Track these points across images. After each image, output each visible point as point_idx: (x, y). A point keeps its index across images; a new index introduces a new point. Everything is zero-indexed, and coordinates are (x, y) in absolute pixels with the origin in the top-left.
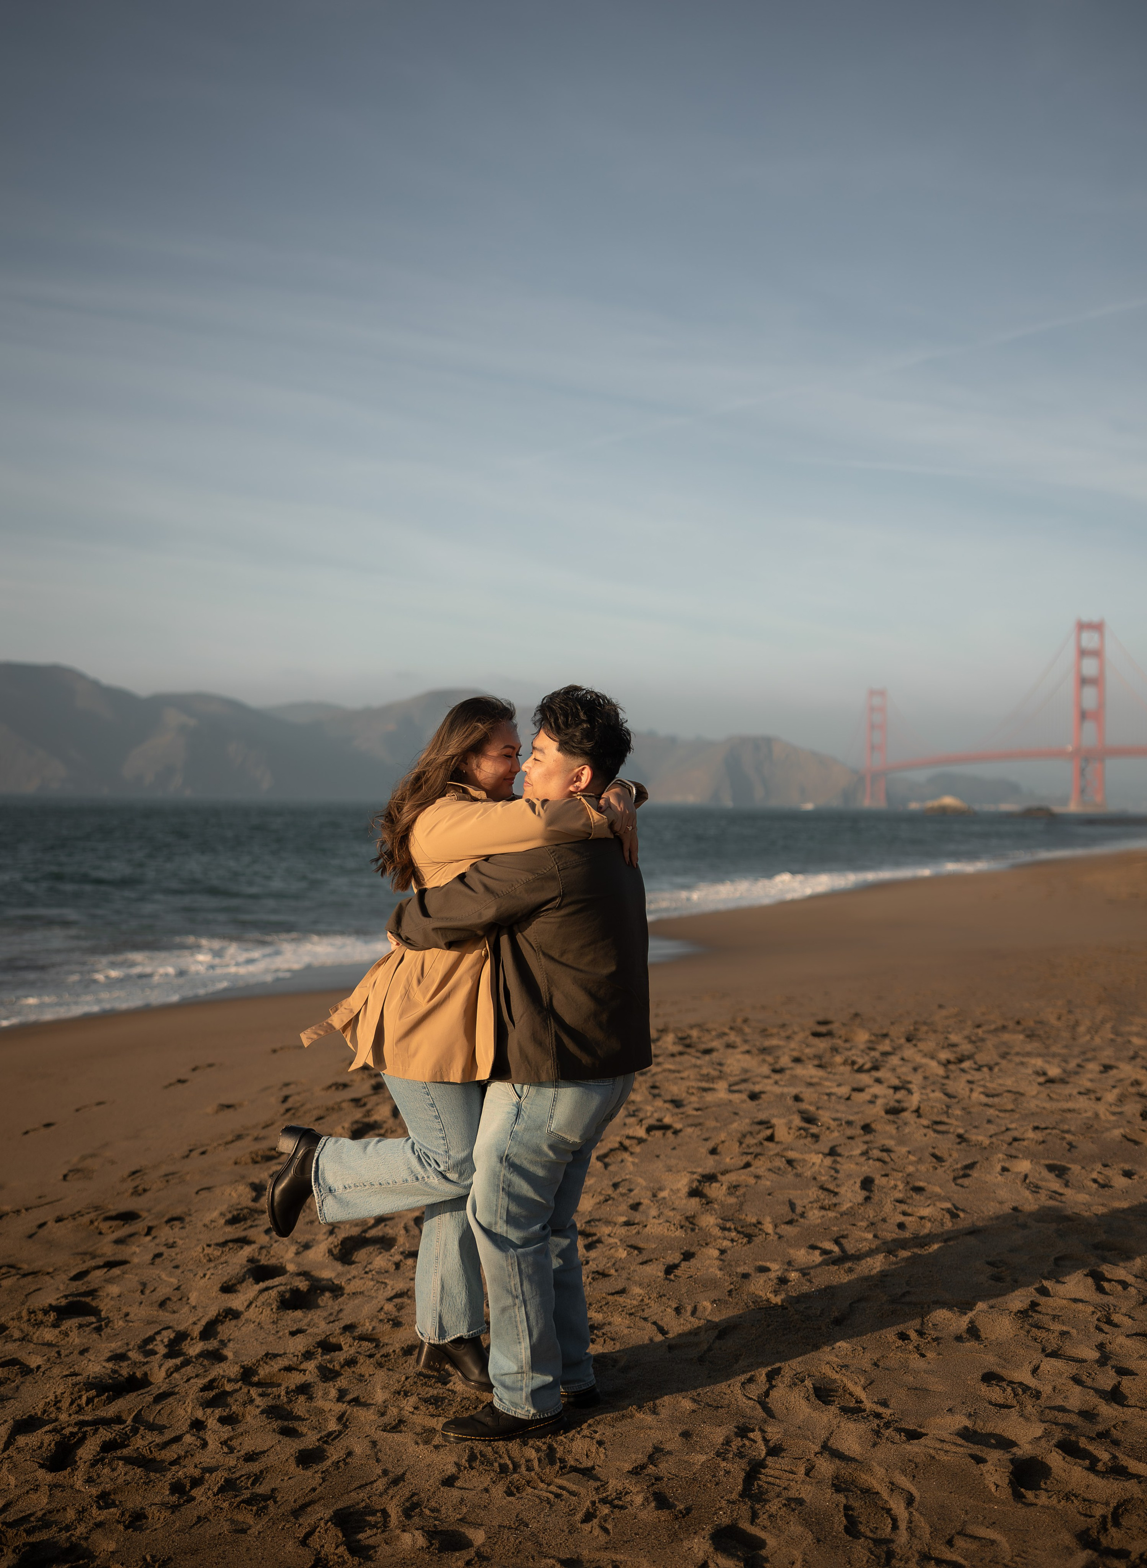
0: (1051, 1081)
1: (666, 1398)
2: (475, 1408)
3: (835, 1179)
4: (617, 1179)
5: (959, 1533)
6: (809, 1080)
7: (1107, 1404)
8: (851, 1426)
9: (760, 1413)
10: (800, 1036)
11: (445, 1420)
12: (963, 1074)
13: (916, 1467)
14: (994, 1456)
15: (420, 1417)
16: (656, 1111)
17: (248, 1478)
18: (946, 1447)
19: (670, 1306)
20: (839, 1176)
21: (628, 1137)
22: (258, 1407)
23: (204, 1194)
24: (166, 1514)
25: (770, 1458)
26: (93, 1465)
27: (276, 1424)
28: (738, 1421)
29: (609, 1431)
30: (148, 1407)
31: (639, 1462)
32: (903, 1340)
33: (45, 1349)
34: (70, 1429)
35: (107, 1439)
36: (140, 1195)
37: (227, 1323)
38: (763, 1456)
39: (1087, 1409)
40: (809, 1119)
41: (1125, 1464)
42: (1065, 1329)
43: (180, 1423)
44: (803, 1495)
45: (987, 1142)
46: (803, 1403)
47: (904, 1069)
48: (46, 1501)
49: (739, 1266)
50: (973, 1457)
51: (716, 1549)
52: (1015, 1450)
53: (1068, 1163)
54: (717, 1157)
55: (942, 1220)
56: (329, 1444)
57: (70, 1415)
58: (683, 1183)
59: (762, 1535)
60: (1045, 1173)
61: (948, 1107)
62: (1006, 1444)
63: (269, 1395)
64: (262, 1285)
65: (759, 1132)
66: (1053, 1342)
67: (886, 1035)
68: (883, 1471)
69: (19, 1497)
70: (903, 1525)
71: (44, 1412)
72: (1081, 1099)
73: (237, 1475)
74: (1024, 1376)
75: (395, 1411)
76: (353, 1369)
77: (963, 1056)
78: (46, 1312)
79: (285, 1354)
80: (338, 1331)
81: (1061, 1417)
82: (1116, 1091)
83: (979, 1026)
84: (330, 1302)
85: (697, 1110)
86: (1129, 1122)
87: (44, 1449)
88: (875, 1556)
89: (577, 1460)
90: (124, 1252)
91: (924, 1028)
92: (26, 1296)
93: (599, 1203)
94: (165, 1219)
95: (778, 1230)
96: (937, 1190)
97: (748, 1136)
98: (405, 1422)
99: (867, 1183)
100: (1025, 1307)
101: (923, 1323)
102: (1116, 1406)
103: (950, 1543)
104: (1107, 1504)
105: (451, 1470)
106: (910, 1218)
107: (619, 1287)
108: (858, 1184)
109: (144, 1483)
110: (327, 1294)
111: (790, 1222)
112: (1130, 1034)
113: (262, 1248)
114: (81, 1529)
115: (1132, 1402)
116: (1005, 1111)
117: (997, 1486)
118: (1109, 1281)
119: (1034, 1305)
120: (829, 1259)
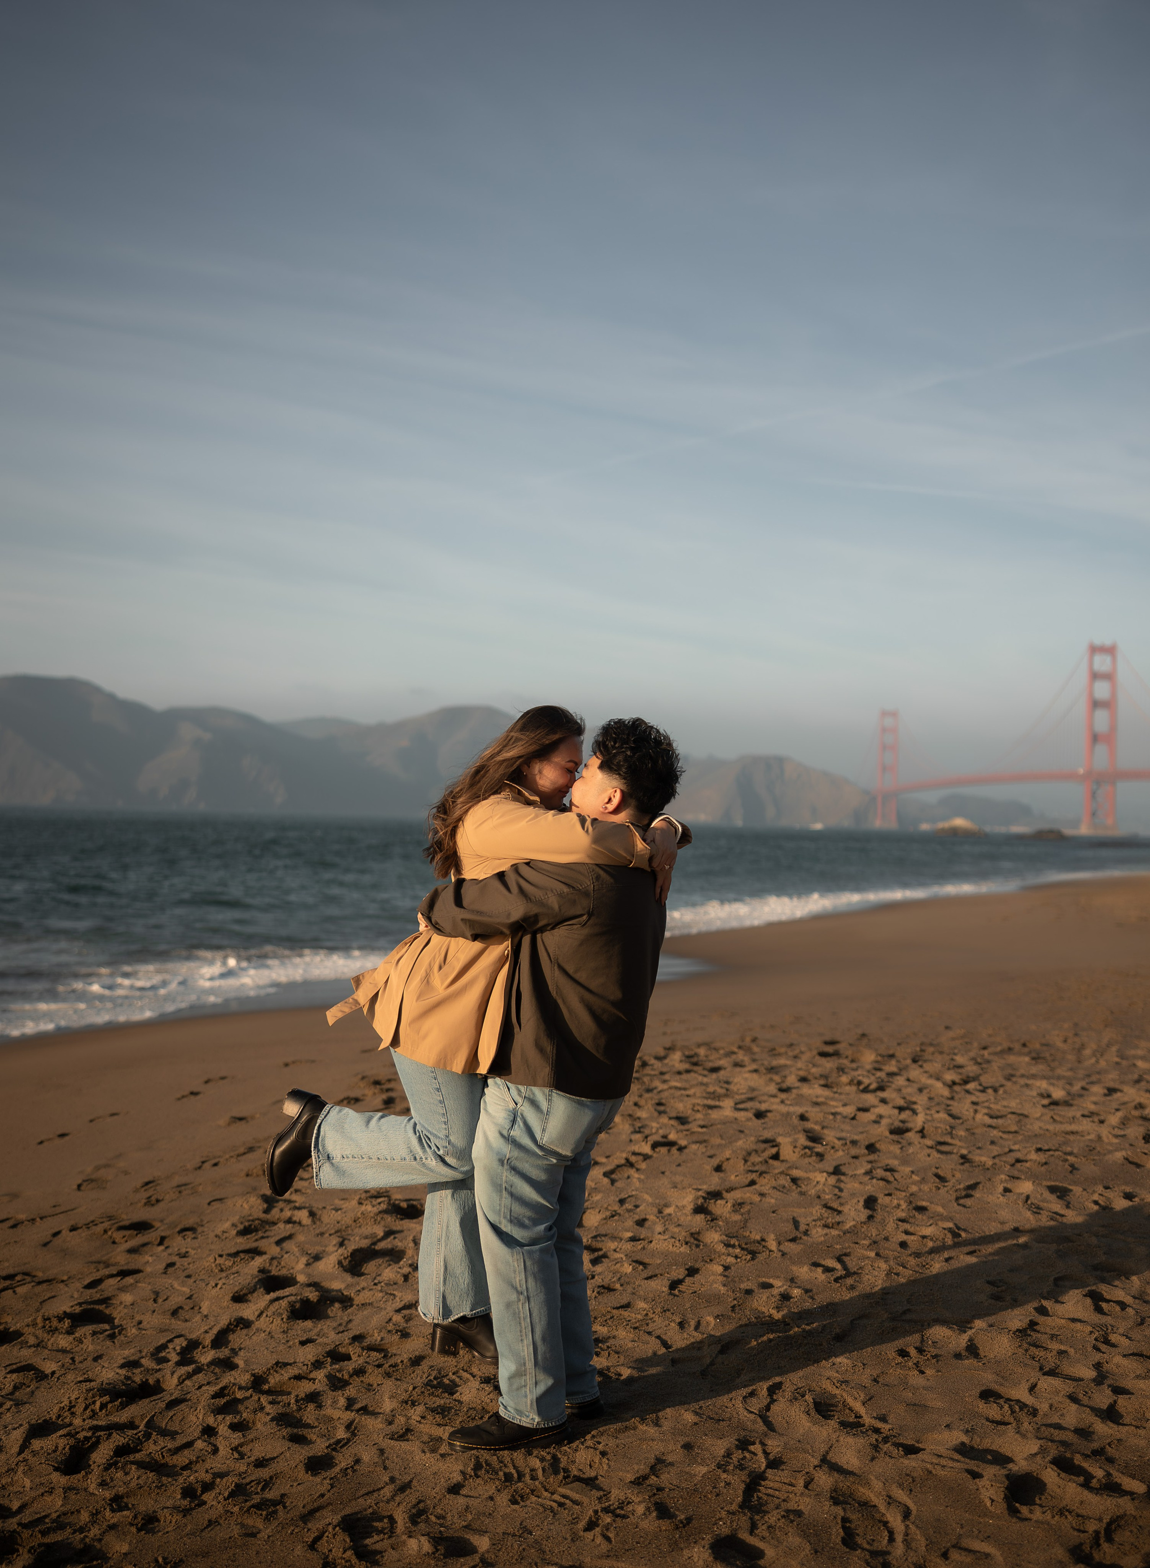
0: (1055, 1103)
1: (668, 1410)
2: (481, 1418)
3: (839, 1197)
4: (623, 1196)
5: (954, 1546)
6: (815, 1100)
7: (1103, 1422)
8: (850, 1440)
9: (760, 1426)
10: (805, 1057)
11: (452, 1430)
12: (968, 1096)
13: (914, 1481)
14: (990, 1471)
15: (427, 1426)
16: (661, 1128)
17: (258, 1484)
18: (943, 1462)
19: (674, 1321)
20: (843, 1194)
21: (634, 1154)
22: (268, 1414)
23: (216, 1205)
24: (178, 1517)
25: (769, 1471)
26: (106, 1469)
27: (286, 1432)
28: (739, 1435)
29: (612, 1443)
30: (160, 1413)
31: (641, 1473)
32: (903, 1357)
33: (60, 1356)
34: (84, 1434)
35: (121, 1444)
36: (153, 1205)
37: (238, 1332)
38: (763, 1468)
39: (1083, 1427)
40: (814, 1138)
41: (1119, 1481)
42: (1063, 1348)
43: (191, 1429)
44: (801, 1507)
45: (990, 1163)
46: (804, 1417)
47: (909, 1090)
48: (60, 1503)
49: (743, 1282)
50: (969, 1471)
51: (716, 1558)
52: (1011, 1466)
53: (1070, 1184)
54: (722, 1175)
55: (944, 1239)
56: (337, 1452)
57: (84, 1420)
58: (688, 1200)
59: (761, 1545)
60: (1047, 1195)
61: (952, 1128)
62: (1001, 1460)
63: (279, 1403)
64: (273, 1295)
65: (764, 1150)
66: (1051, 1360)
67: (892, 1056)
68: (880, 1484)
69: (34, 1499)
70: (899, 1538)
71: (59, 1416)
72: (1085, 1121)
73: (248, 1480)
74: (1021, 1393)
75: (402, 1420)
76: (362, 1379)
77: (968, 1077)
78: (60, 1319)
79: (295, 1362)
80: (347, 1341)
81: (1058, 1435)
82: (1120, 1114)
83: (985, 1048)
84: (340, 1313)
85: (702, 1127)
86: (1131, 1145)
87: (58, 1453)
89: (580, 1470)
90: (137, 1261)
91: (931, 1049)
92: (41, 1303)
93: (605, 1219)
94: (178, 1229)
95: (782, 1248)
96: (940, 1209)
97: (753, 1154)
98: (412, 1430)
99: (870, 1202)
100: (1024, 1326)
101: (922, 1341)
102: (1111, 1425)
103: (945, 1555)
104: (1100, 1520)
105: (457, 1478)
106: (912, 1237)
107: (624, 1301)
108: (862, 1203)
109: (156, 1486)
110: (337, 1305)
111: (794, 1240)
112: (1135, 1057)
113: (272, 1259)
114: (95, 1531)
115: (1127, 1420)
116: (1009, 1132)
117: (993, 1501)
118: (1108, 1301)
119: (1033, 1324)
120: (832, 1276)
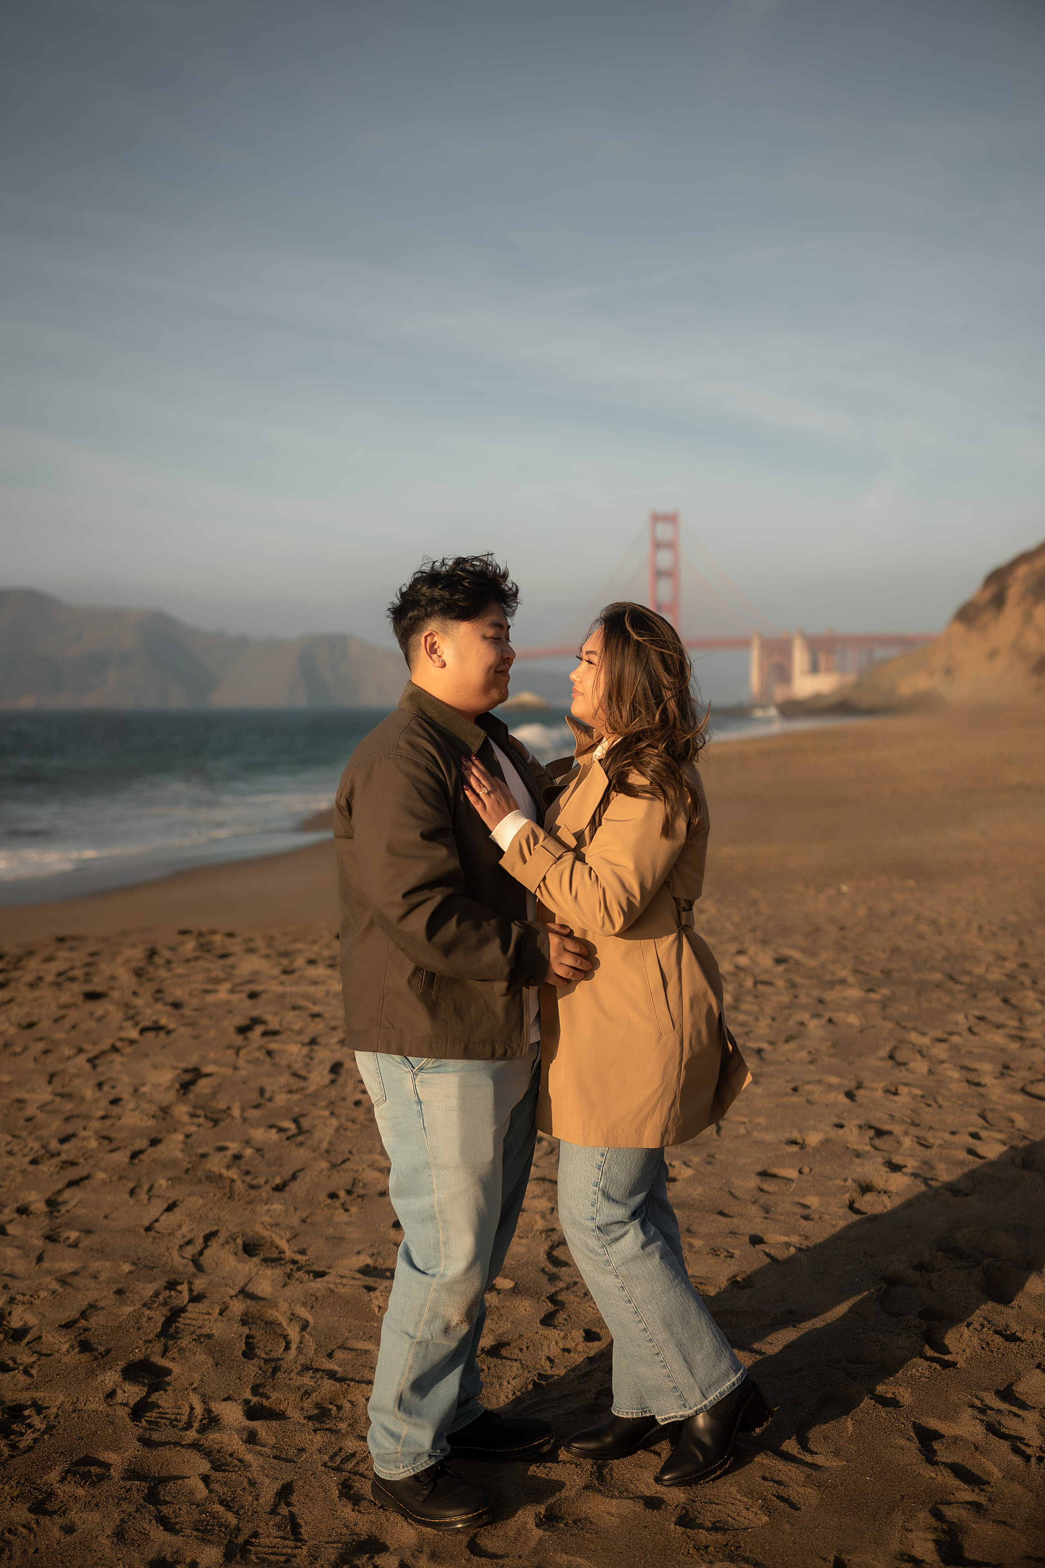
4: (102, 1079)
5: (339, 1348)
8: (269, 1272)
9: (191, 1268)
13: (316, 1299)
14: (383, 1283)
16: (153, 1014)
18: (345, 1281)
21: (121, 1039)
25: (190, 1305)
28: (169, 1277)
31: (71, 1318)
32: (331, 1198)
38: (184, 1303)
44: (214, 1332)
50: (366, 1287)
51: (125, 1379)
59: (170, 1365)
68: (287, 1305)
70: (294, 1346)
85: (195, 1010)
88: (263, 1371)
95: (246, 1114)
99: (335, 1068)
103: (330, 1355)
108: (327, 1070)
111: (257, 1106)
120: (284, 1136)
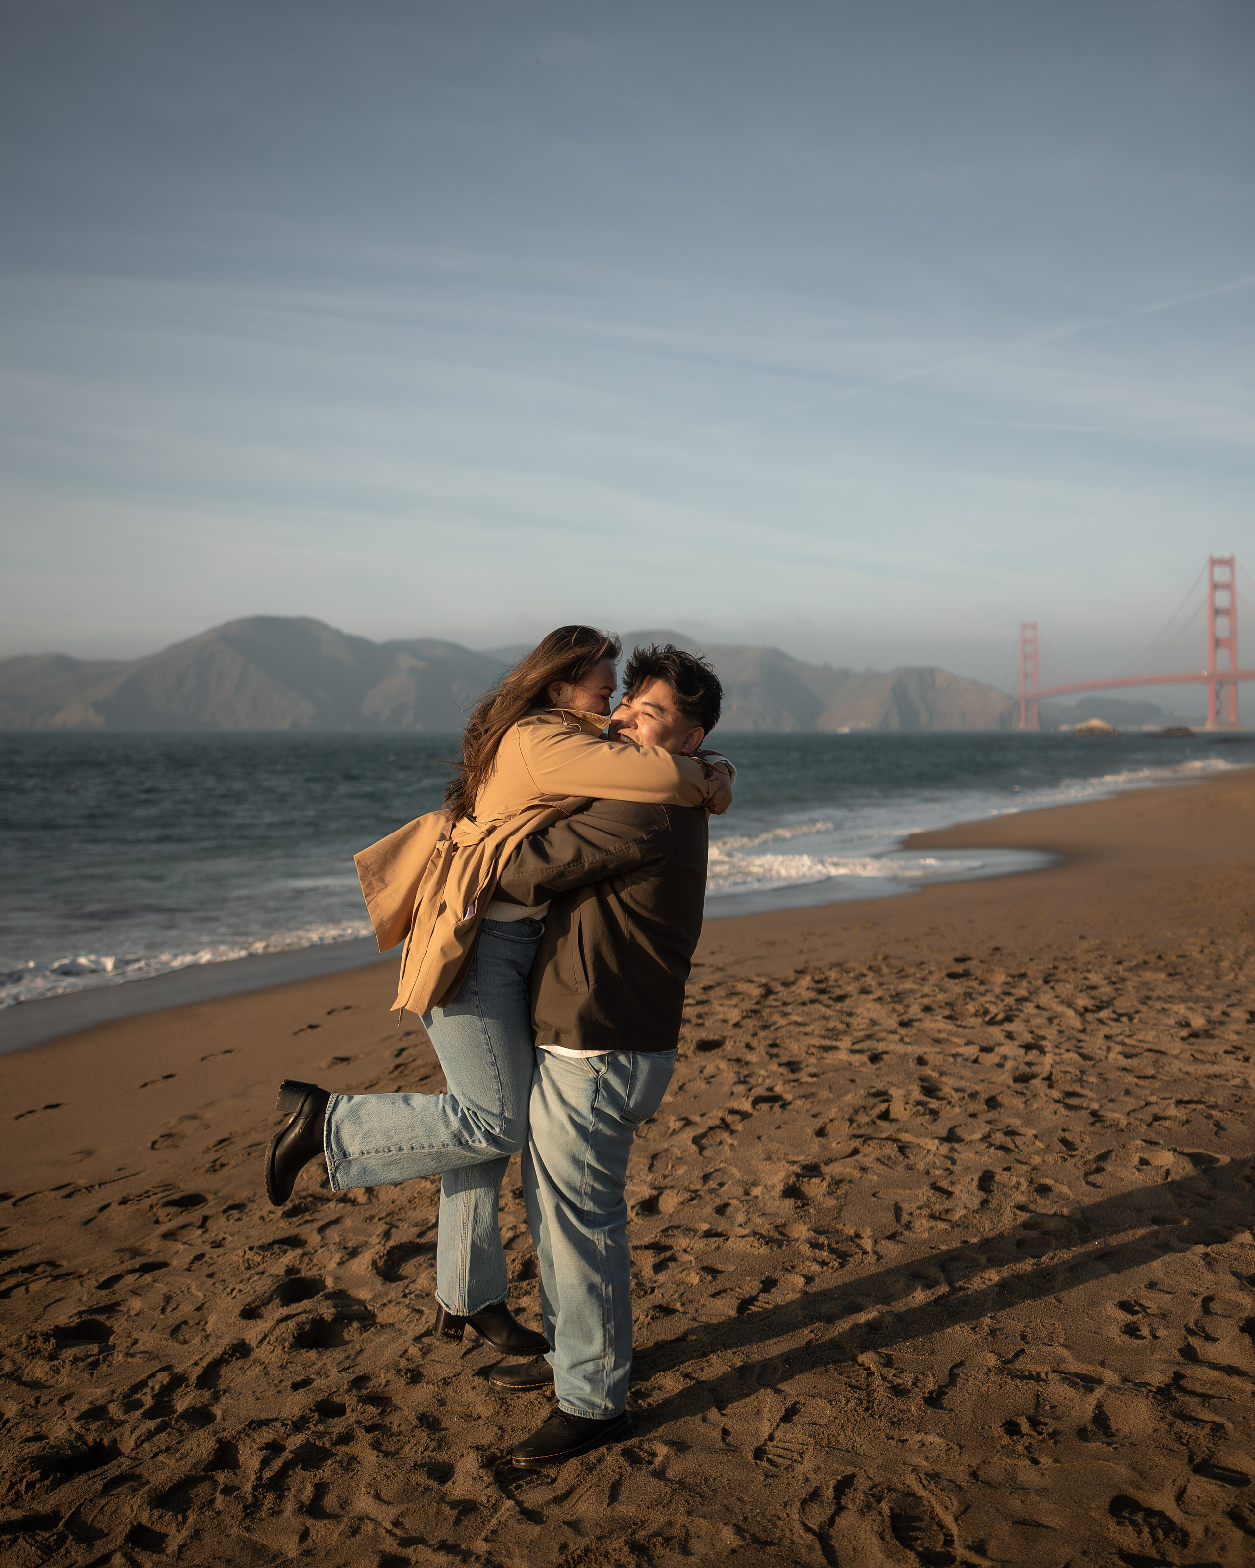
0: (1195, 1034)
3: (951, 1173)
4: (709, 1169)
6: (937, 1035)
10: (935, 978)
12: (1100, 1027)
16: (768, 1077)
19: (735, 1365)
20: (955, 1169)
21: (732, 1111)
42: (1217, 1419)
45: (1123, 1122)
46: (876, 1540)
47: (1038, 1021)
49: (825, 1302)
53: (1216, 1152)
54: (823, 1140)
58: (779, 1177)
60: (1190, 1167)
61: (1083, 1072)
64: (285, 1311)
65: (873, 1107)
66: (1203, 1443)
67: (1023, 976)
72: (1228, 1059)
74: (1165, 1503)
77: (1101, 1001)
78: (47, 1338)
80: (345, 1386)
84: (356, 1336)
85: (813, 1075)
91: (1063, 966)
92: (45, 1308)
93: (683, 1203)
94: (225, 1207)
95: (878, 1248)
96: (1065, 1190)
97: (860, 1112)
99: (986, 1181)
100: (1167, 1381)
108: (975, 1183)
110: (356, 1325)
111: (892, 1237)
113: (304, 1254)
116: (1144, 1077)
119: (1177, 1378)
